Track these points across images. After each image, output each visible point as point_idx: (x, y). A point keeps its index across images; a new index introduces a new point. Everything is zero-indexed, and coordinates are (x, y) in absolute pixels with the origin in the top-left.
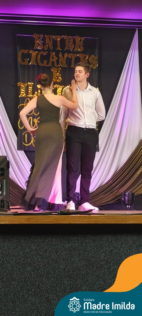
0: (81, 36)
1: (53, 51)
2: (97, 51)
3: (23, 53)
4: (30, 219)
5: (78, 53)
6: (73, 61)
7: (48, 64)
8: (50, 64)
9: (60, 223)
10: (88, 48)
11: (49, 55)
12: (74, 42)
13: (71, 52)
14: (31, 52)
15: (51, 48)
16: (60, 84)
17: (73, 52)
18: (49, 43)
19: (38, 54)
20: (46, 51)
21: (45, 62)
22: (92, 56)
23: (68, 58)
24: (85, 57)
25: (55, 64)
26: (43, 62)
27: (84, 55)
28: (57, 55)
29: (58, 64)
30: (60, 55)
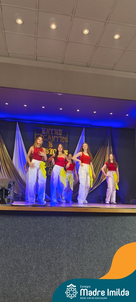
0: (61, 129)
1: (49, 135)
2: (68, 135)
3: (37, 135)
4: (18, 208)
5: (60, 136)
6: (58, 139)
7: (47, 140)
8: (48, 140)
9: (32, 210)
10: (64, 134)
11: (48, 136)
12: (58, 132)
13: (57, 136)
14: (40, 135)
15: (49, 133)
16: (52, 148)
17: (58, 136)
18: (48, 132)
19: (43, 136)
20: (46, 135)
21: (46, 139)
22: (66, 137)
23: (55, 138)
24: (62, 138)
25: (50, 140)
26: (45, 139)
27: (62, 137)
28: (51, 137)
29: (51, 140)
30: (52, 136)
